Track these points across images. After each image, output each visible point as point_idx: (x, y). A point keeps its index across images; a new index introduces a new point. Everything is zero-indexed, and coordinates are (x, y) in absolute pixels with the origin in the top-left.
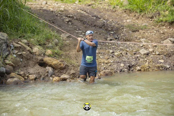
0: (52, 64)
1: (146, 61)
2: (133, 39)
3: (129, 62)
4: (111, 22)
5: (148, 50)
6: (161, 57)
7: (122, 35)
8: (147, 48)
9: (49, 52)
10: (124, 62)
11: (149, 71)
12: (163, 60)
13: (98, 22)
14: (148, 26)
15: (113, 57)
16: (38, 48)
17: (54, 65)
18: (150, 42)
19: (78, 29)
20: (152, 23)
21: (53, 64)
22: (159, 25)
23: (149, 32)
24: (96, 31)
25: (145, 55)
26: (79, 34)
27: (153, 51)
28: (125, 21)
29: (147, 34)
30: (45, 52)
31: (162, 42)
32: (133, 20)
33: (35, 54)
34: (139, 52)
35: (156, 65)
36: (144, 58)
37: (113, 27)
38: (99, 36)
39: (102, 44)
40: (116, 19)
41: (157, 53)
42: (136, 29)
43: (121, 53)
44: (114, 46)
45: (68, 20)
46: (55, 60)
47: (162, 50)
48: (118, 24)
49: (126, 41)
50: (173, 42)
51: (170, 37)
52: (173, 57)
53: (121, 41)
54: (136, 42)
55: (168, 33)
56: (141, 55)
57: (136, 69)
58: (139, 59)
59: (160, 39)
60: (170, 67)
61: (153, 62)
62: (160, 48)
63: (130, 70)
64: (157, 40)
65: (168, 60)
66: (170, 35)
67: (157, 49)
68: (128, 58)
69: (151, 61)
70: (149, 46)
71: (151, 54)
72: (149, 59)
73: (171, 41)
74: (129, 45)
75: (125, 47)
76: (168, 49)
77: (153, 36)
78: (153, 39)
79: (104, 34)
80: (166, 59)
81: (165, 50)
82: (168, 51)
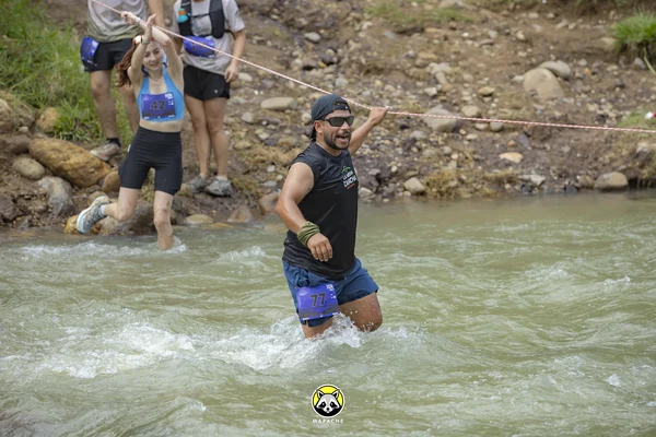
0: (66, 167)
1: (449, 155)
2: (399, 63)
3: (380, 163)
5: (459, 111)
6: (512, 142)
7: (353, 46)
8: (455, 105)
9: (50, 116)
10: (360, 161)
11: (458, 197)
12: (521, 152)
14: (462, 8)
16: (8, 101)
17: (75, 170)
18: (467, 76)
21: (71, 165)
22: (511, 6)
23: (466, 34)
25: (444, 131)
27: (479, 116)
29: (457, 42)
30: (37, 117)
31: (518, 78)
34: (422, 121)
35: (487, 174)
36: (440, 142)
37: (318, 12)
38: (259, 53)
39: (269, 84)
41: (496, 123)
42: (414, 21)
46: (78, 149)
47: (516, 113)
48: (340, 0)
49: (368, 72)
50: (566, 79)
51: (553, 56)
52: (559, 140)
53: (349, 72)
54: (412, 77)
55: (546, 41)
56: (428, 131)
57: (405, 190)
58: (420, 149)
59: (510, 65)
60: (543, 182)
61: (477, 160)
62: (507, 103)
63: (381, 192)
64: (498, 70)
65: (539, 153)
66: (557, 48)
67: (497, 108)
68: (376, 143)
69: (468, 155)
70: (462, 96)
71: (468, 129)
72: (461, 149)
73: (555, 73)
74: (381, 92)
75: (363, 99)
76: (542, 107)
77: (481, 53)
78: (481, 65)
79: (278, 43)
80: (529, 148)
81: (526, 113)
82: (542, 117)
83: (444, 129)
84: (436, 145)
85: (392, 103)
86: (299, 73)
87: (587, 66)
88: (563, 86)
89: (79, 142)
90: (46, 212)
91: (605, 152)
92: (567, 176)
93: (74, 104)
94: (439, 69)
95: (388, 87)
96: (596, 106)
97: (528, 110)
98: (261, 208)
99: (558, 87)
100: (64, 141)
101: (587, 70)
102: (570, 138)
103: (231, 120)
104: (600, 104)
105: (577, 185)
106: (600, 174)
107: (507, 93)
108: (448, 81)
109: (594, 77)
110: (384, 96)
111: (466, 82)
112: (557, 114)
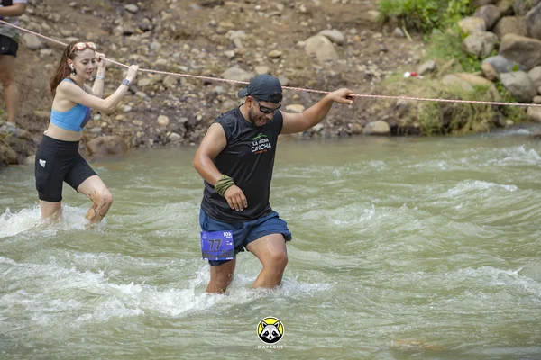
2: (203, 31)
3: (187, 112)
5: (253, 70)
6: (296, 96)
7: (165, 16)
8: (250, 65)
10: (170, 111)
12: (303, 104)
15: (133, 93)
18: (259, 42)
23: (258, 7)
24: (74, 1)
29: (251, 14)
31: (301, 43)
34: (222, 78)
38: (86, 21)
41: (283, 81)
43: (161, 81)
44: (135, 57)
47: (299, 73)
49: (177, 37)
50: (340, 44)
51: (329, 26)
53: (161, 37)
54: (214, 42)
55: (323, 13)
56: (227, 87)
58: (220, 102)
59: (294, 33)
60: (322, 130)
62: (292, 64)
63: (188, 137)
64: (284, 37)
66: (332, 19)
67: (284, 68)
68: (184, 96)
70: (254, 58)
73: (331, 40)
74: (189, 54)
75: (173, 60)
76: (320, 68)
77: (271, 22)
78: (271, 33)
79: (103, 13)
80: (310, 101)
81: (308, 72)
82: (320, 76)
83: (239, 86)
84: (234, 98)
85: (197, 63)
86: (121, 37)
87: (356, 34)
88: (338, 51)
91: (371, 105)
92: (341, 124)
94: (236, 35)
95: (195, 50)
96: (364, 67)
97: (309, 69)
98: (89, 150)
99: (334, 51)
101: (357, 38)
104: (367, 65)
105: (349, 131)
106: (367, 122)
107: (292, 56)
108: (244, 46)
109: (363, 44)
110: (191, 57)
111: (259, 46)
112: (333, 73)
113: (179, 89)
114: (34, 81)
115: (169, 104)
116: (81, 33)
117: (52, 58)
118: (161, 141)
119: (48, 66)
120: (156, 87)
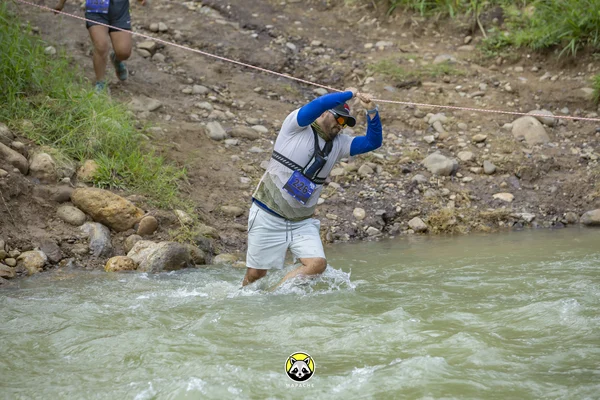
0: (105, 214)
1: (447, 196)
2: (399, 114)
3: (385, 203)
4: (316, 50)
6: (504, 183)
8: (451, 150)
9: (90, 167)
10: (367, 202)
11: (457, 234)
12: (511, 193)
13: (266, 49)
14: (454, 63)
16: (52, 155)
17: (113, 215)
18: (461, 125)
19: (190, 80)
20: (472, 52)
21: (109, 211)
22: (499, 60)
23: (459, 87)
24: (259, 86)
25: (442, 175)
26: (198, 97)
27: (474, 160)
28: (368, 45)
29: (451, 94)
30: (78, 168)
31: (507, 125)
32: (400, 42)
33: (39, 175)
34: (422, 166)
35: (482, 213)
36: (440, 185)
37: (325, 70)
38: (273, 107)
40: (336, 36)
41: (489, 167)
42: (412, 75)
43: (356, 171)
45: (153, 44)
46: (117, 196)
47: (507, 157)
48: (344, 58)
50: (551, 125)
51: (538, 106)
52: (546, 181)
54: (412, 126)
55: (531, 92)
56: (429, 175)
57: (409, 228)
58: (421, 191)
59: (500, 114)
60: (533, 219)
61: (472, 200)
62: (498, 148)
63: (387, 231)
64: (489, 119)
65: (529, 192)
66: (541, 97)
67: (490, 153)
68: (381, 186)
69: (465, 195)
70: (457, 142)
71: (464, 172)
72: (459, 190)
76: (531, 152)
77: (473, 103)
78: (474, 114)
79: (290, 98)
80: (520, 189)
81: (517, 157)
82: (530, 160)
83: (442, 173)
84: (435, 187)
85: (394, 150)
87: (568, 114)
88: (548, 132)
89: (116, 190)
90: (87, 253)
91: (588, 191)
92: (555, 213)
93: (110, 156)
94: (433, 118)
95: (390, 135)
96: (578, 149)
97: (517, 154)
99: (544, 133)
100: (103, 190)
102: (556, 178)
103: (251, 168)
104: (582, 148)
105: (564, 221)
106: (585, 211)
107: (498, 139)
108: (444, 129)
109: (576, 124)
110: (388, 144)
111: (461, 130)
112: (544, 157)
113: (375, 178)
114: (219, 174)
115: (365, 195)
116: (268, 120)
117: (238, 148)
118: (357, 235)
119: (233, 156)
120: (350, 177)
